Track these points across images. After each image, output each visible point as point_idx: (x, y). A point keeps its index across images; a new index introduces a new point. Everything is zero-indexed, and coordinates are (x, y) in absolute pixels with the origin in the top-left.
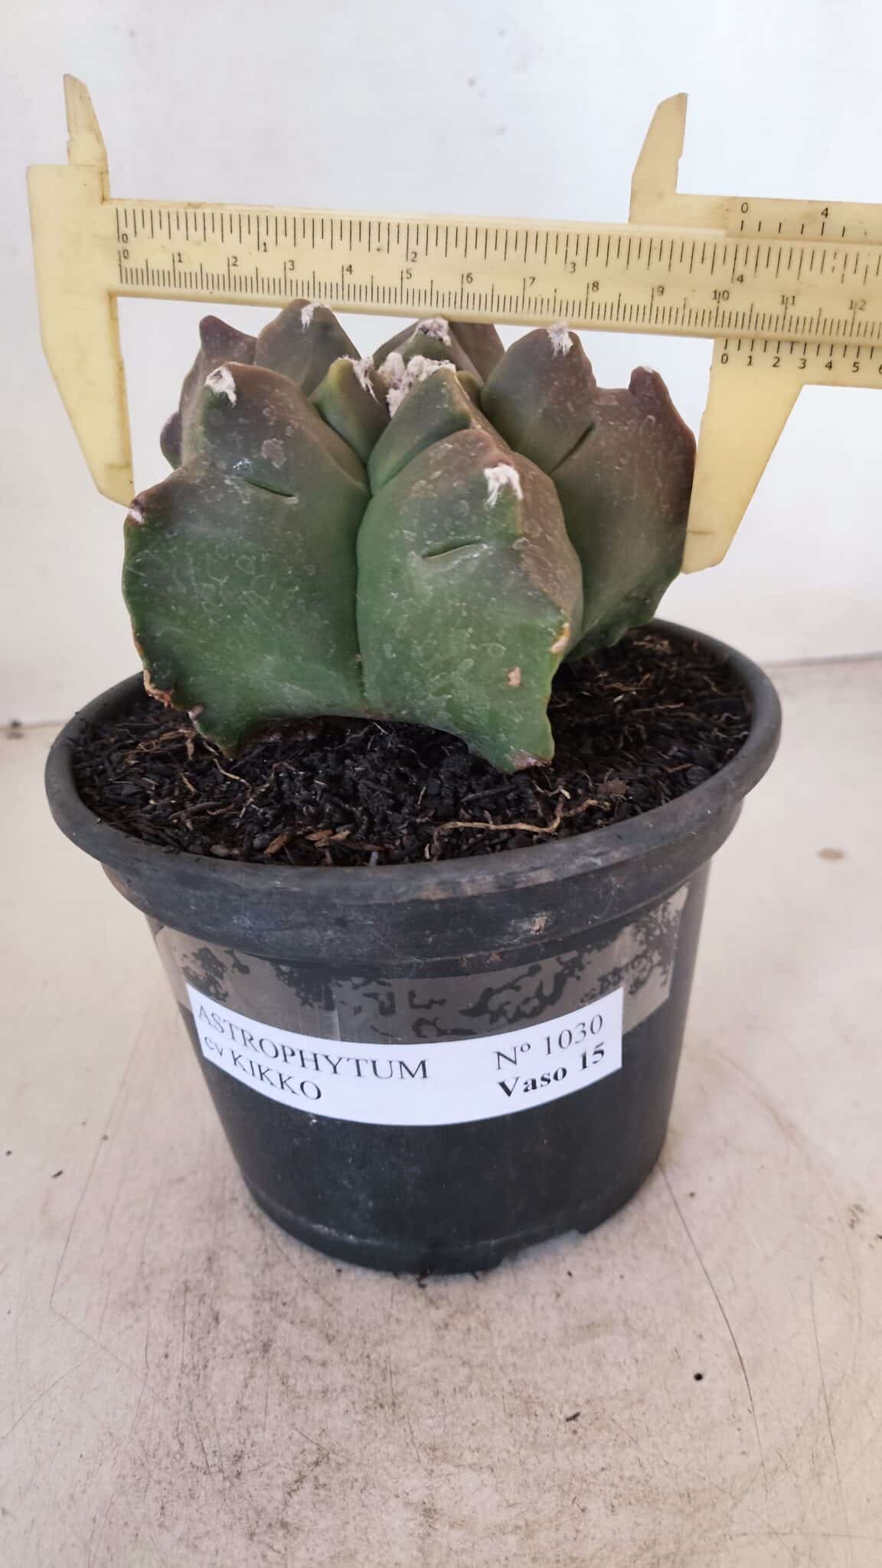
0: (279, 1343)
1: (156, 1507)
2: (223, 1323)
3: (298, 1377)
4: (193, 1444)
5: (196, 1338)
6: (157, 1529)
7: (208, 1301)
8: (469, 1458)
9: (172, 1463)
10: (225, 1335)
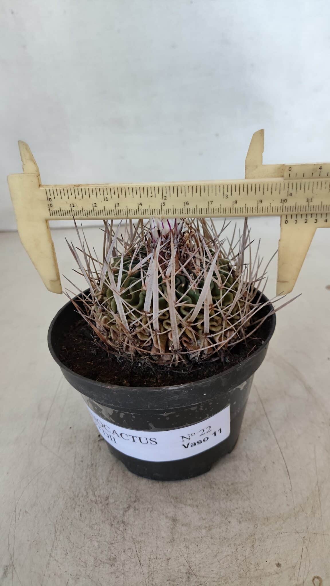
1: (78, 514)
4: (91, 493)
6: (79, 521)
8: (189, 502)
9: (84, 500)
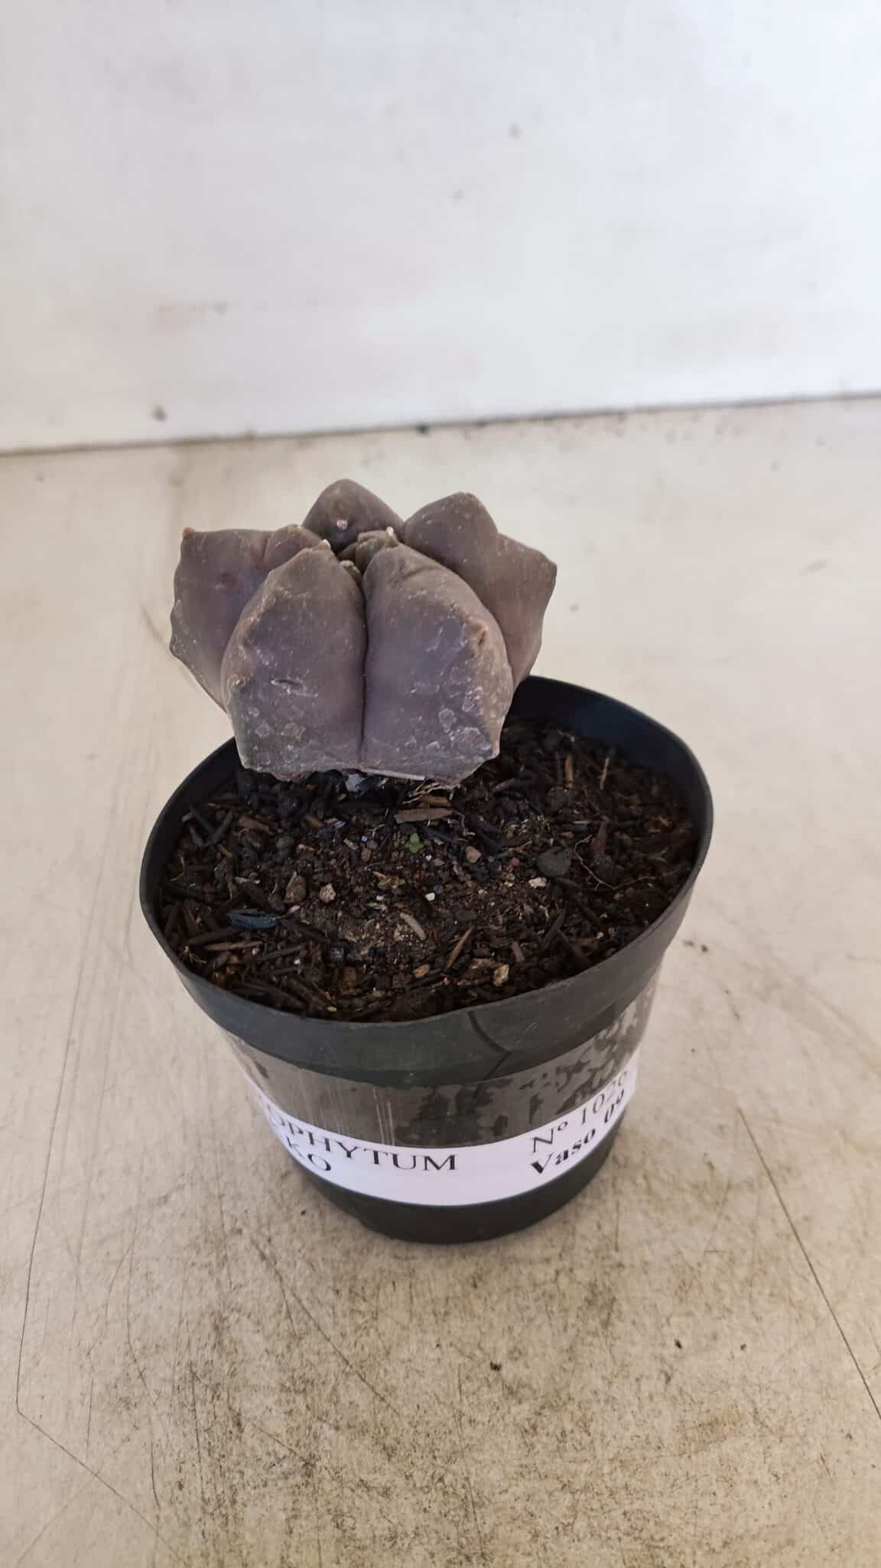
0: (325, 1461)
2: (248, 1428)
3: (355, 1515)
5: (216, 1456)
7: (224, 1395)
10: (253, 1449)
